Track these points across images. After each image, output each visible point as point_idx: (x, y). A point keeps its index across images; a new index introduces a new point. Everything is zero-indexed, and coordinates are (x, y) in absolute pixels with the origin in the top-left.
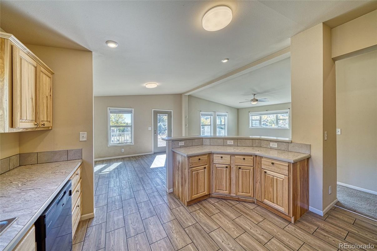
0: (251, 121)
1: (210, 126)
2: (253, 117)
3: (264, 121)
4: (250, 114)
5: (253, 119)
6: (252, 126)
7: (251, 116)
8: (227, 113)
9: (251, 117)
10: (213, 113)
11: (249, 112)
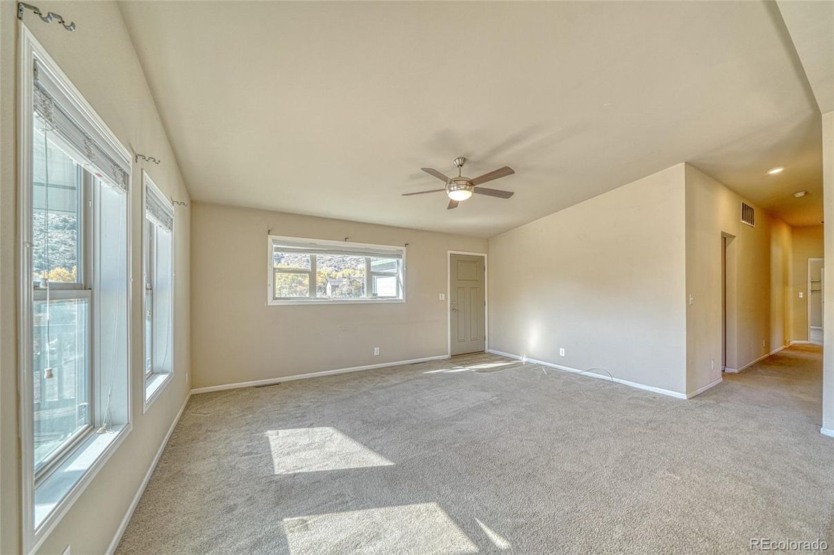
4: (276, 242)
6: (275, 298)
11: (269, 232)
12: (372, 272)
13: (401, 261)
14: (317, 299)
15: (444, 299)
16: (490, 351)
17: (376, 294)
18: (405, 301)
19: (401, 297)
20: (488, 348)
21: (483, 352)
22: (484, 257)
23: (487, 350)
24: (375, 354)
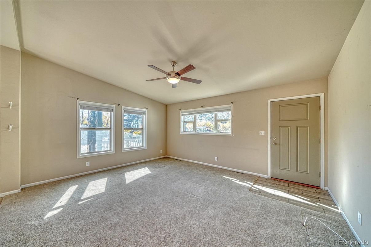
0: (182, 123)
1: (109, 131)
2: (186, 117)
3: (208, 127)
4: (182, 112)
5: (186, 120)
6: (184, 132)
7: (183, 115)
8: (146, 110)
9: (182, 117)
10: (114, 106)
11: (180, 109)
15: (264, 135)
16: (327, 189)
18: (232, 135)
19: (230, 132)
22: (319, 97)
23: (323, 187)
24: (215, 160)
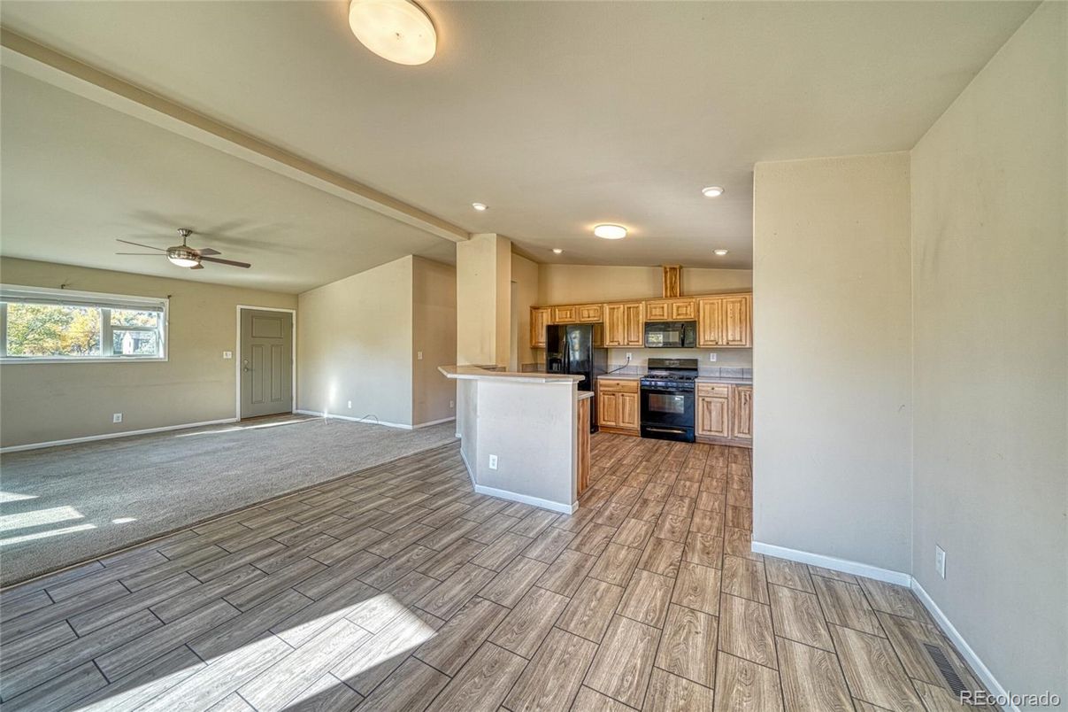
12: (112, 326)
13: (162, 314)
14: (7, 357)
15: (230, 357)
16: (299, 411)
17: (121, 353)
18: (167, 360)
19: (161, 354)
20: (297, 409)
21: (290, 413)
22: (292, 314)
23: (294, 411)
24: (115, 421)
